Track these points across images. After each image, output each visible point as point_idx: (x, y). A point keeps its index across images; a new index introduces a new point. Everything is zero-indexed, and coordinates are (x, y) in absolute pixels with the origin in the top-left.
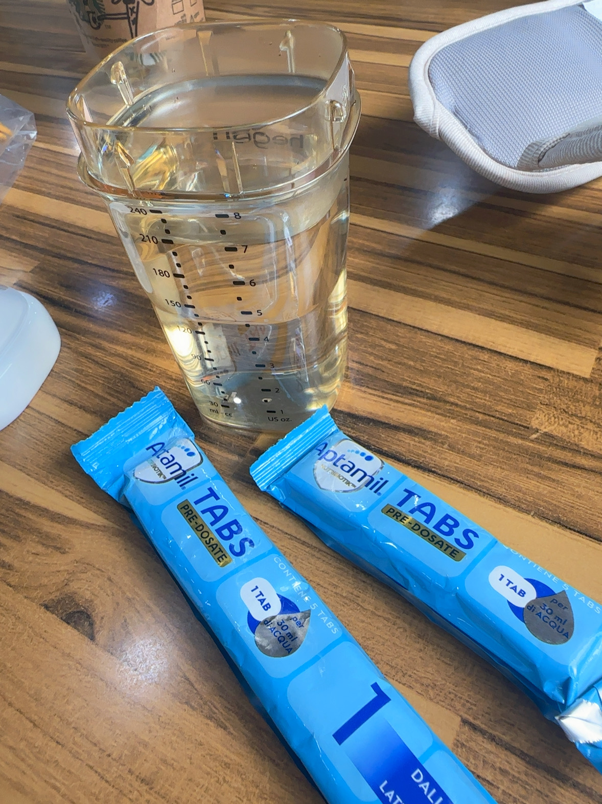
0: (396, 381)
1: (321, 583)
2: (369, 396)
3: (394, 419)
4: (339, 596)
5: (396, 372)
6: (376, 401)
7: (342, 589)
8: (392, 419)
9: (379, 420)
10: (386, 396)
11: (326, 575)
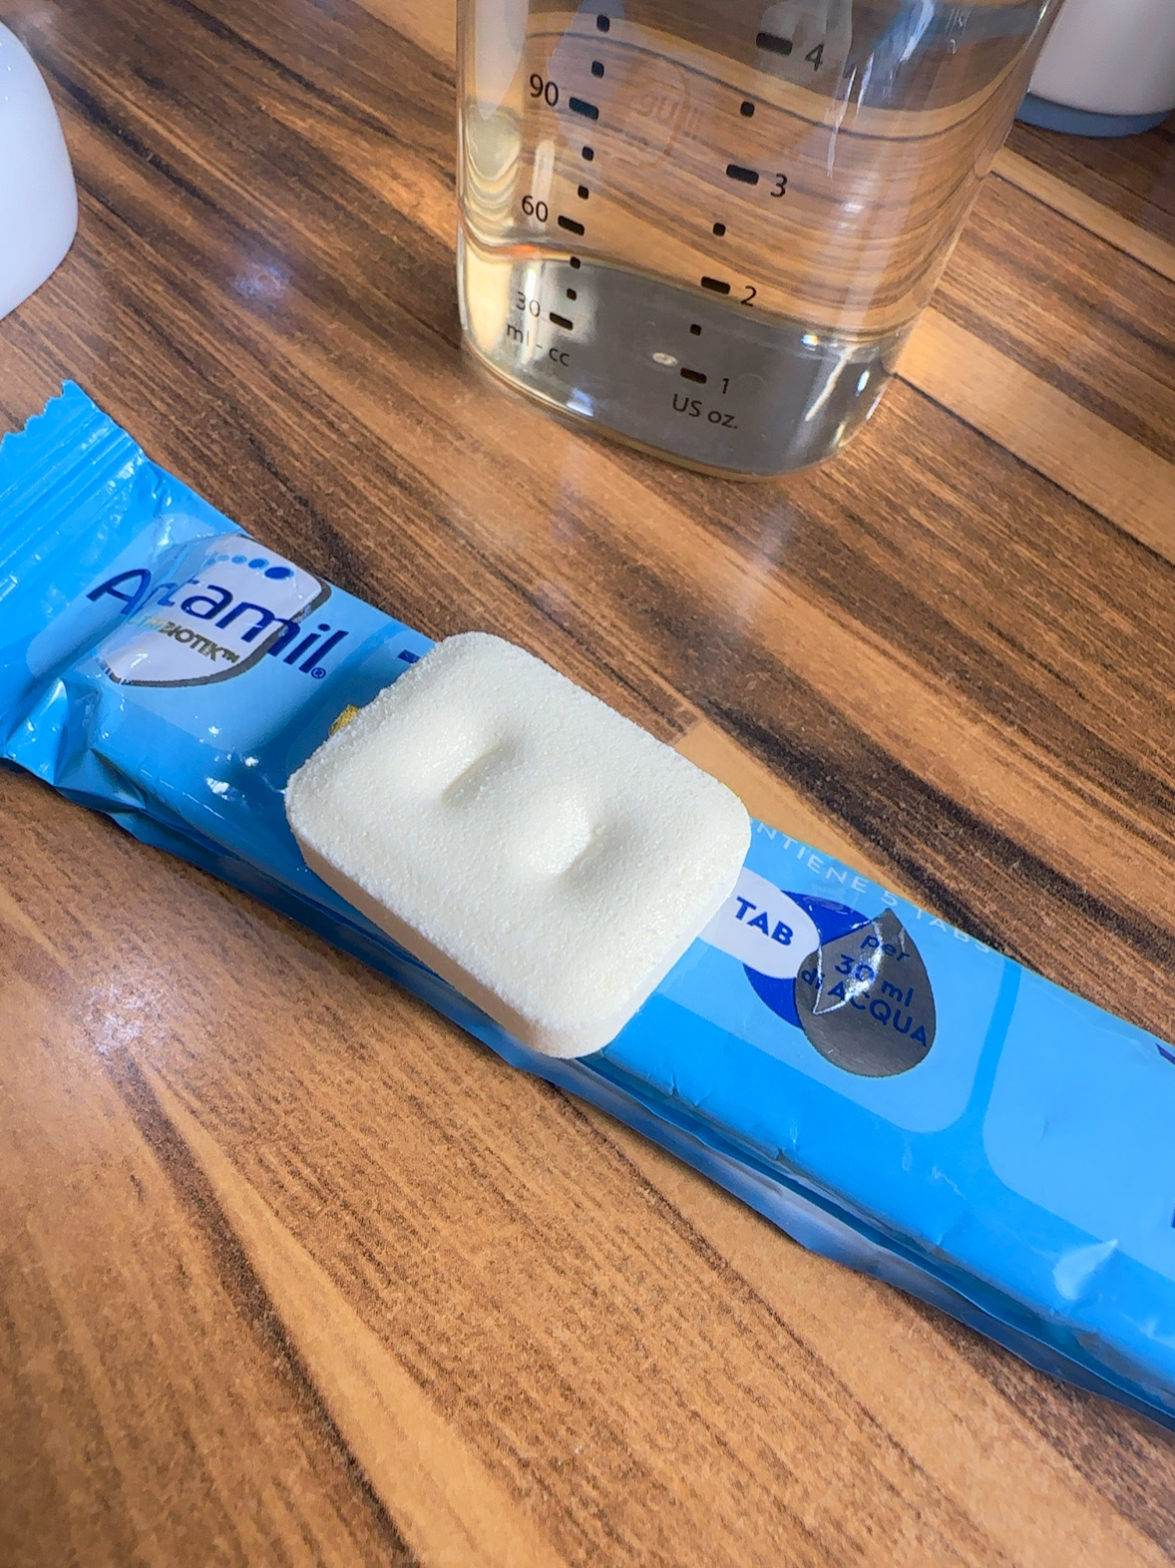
0: (1118, 743)
1: (733, 1438)
2: (1024, 765)
3: (1096, 873)
4: (789, 1523)
5: (1122, 711)
6: (1043, 790)
7: (806, 1493)
8: (1087, 871)
9: (1045, 859)
10: (1078, 782)
11: (756, 1410)
